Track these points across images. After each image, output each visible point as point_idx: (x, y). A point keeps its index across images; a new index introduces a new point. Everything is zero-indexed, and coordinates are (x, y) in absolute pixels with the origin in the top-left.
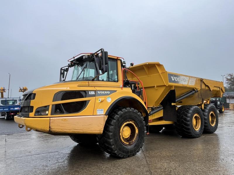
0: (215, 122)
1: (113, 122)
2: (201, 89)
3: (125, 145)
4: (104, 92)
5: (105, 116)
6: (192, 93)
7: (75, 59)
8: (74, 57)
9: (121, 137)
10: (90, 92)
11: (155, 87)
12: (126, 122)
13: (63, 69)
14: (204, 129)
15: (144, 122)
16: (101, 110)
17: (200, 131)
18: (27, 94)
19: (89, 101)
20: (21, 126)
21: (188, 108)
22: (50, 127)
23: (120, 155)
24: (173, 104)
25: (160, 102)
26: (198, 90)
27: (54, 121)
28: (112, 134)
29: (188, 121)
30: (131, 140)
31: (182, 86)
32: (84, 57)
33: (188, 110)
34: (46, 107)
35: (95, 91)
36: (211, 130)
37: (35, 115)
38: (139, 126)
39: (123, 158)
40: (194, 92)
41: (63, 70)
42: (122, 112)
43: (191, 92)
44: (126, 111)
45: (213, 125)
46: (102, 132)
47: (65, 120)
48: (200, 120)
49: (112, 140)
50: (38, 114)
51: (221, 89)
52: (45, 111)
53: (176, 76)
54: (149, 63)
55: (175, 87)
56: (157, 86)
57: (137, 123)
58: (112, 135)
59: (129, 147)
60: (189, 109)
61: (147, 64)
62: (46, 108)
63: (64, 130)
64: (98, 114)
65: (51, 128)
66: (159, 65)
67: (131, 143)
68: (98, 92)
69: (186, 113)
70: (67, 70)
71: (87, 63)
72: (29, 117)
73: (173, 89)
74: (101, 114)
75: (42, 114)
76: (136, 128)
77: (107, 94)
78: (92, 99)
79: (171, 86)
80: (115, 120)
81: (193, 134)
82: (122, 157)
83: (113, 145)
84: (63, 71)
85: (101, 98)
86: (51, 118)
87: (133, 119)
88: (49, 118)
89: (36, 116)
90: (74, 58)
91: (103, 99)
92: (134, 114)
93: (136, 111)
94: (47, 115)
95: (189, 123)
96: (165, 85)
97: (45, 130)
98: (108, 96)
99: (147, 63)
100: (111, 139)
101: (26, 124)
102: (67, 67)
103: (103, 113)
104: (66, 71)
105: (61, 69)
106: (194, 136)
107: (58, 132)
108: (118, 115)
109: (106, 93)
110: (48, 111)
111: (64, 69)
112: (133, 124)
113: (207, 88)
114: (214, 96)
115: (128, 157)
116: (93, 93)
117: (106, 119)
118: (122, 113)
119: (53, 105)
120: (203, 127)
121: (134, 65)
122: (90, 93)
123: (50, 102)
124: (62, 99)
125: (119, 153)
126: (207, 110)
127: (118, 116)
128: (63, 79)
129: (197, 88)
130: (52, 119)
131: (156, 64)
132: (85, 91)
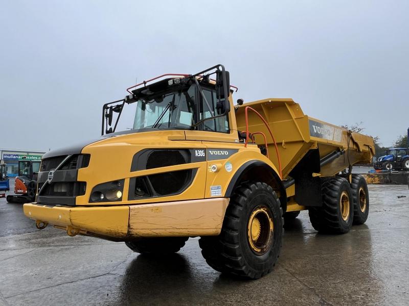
0: (365, 205)
1: (237, 210)
2: (348, 150)
3: (256, 253)
4: (220, 153)
5: (225, 199)
6: (336, 155)
7: (146, 85)
8: (146, 81)
9: (250, 240)
10: (196, 151)
11: (282, 143)
12: (256, 210)
13: (109, 106)
14: (354, 217)
15: (281, 208)
16: (218, 188)
17: (349, 221)
18: (65, 156)
19: (196, 169)
20: (42, 225)
21: (332, 182)
22: (129, 226)
23: (249, 275)
24: (314, 175)
25: (289, 172)
26: (345, 150)
27: (138, 212)
28: (237, 234)
29: (335, 205)
30: (264, 245)
31: (326, 142)
32: (170, 83)
33: (332, 186)
34: (116, 182)
35: (205, 150)
36: (362, 218)
37: (90, 201)
38: (275, 217)
39: (255, 279)
40: (339, 153)
41: (108, 108)
42: (251, 190)
43: (335, 153)
44: (257, 188)
45: (363, 210)
46: (220, 231)
47: (157, 209)
48: (348, 203)
49: (237, 247)
50: (97, 198)
51: (371, 149)
52: (114, 191)
53: (319, 124)
54: (274, 100)
55: (319, 144)
56: (286, 143)
57: (272, 212)
58: (237, 236)
59: (262, 257)
60: (334, 183)
61: (270, 101)
62: (117, 185)
63: (155, 231)
64: (213, 196)
65: (131, 227)
66: (292, 104)
67: (265, 250)
68: (210, 152)
69: (330, 190)
70: (119, 109)
71: (175, 95)
72: (75, 206)
73: (315, 147)
74: (217, 195)
75: (108, 198)
76: (270, 220)
77: (225, 157)
78: (201, 166)
79: (312, 143)
80: (241, 206)
81: (342, 227)
82: (253, 277)
83: (240, 255)
84: (109, 110)
85: (217, 164)
86: (131, 207)
87: (265, 204)
88: (127, 207)
89: (92, 202)
90: (145, 83)
91: (220, 165)
92: (268, 194)
93: (269, 188)
94: (120, 199)
95: (336, 208)
96: (303, 141)
97: (119, 233)
98: (227, 160)
99: (269, 99)
100: (235, 244)
101: (73, 221)
102: (121, 103)
103: (222, 192)
104: (116, 111)
105: (105, 107)
106: (342, 230)
107: (144, 235)
108: (245, 196)
109: (223, 154)
110: (122, 192)
111: (111, 107)
112: (266, 213)
113: (355, 147)
114: (358, 161)
115: (262, 276)
116: (201, 154)
117: (227, 205)
118: (251, 192)
119: (131, 178)
120: (353, 214)
121: (244, 103)
122: (197, 154)
123: (126, 173)
124: (147, 166)
125: (249, 269)
126: (356, 185)
127: (246, 199)
128: (109, 127)
129: (344, 147)
130: (134, 209)
131: (286, 102)
132: (187, 150)
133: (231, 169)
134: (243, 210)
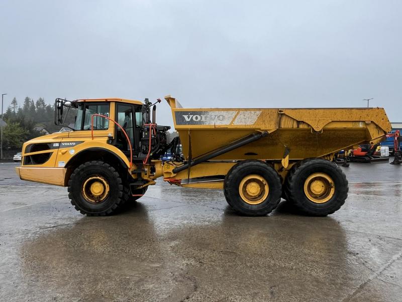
3: (88, 201)
4: (69, 144)
5: (65, 168)
6: (253, 138)
12: (91, 177)
16: (62, 163)
19: (52, 153)
26: (270, 132)
27: (22, 170)
31: (214, 127)
35: (60, 143)
44: (91, 164)
48: (267, 188)
51: (377, 125)
59: (94, 205)
63: (30, 179)
64: (59, 166)
65: (21, 176)
68: (63, 144)
74: (62, 166)
76: (107, 185)
77: (72, 146)
78: (55, 151)
80: (75, 173)
85: (64, 150)
98: (73, 148)
103: (64, 165)
109: (71, 144)
112: (103, 180)
113: (302, 126)
116: (57, 145)
117: (66, 172)
118: (85, 166)
119: (24, 156)
122: (54, 145)
124: (31, 151)
127: (79, 170)
133: (73, 152)
134: (76, 175)
